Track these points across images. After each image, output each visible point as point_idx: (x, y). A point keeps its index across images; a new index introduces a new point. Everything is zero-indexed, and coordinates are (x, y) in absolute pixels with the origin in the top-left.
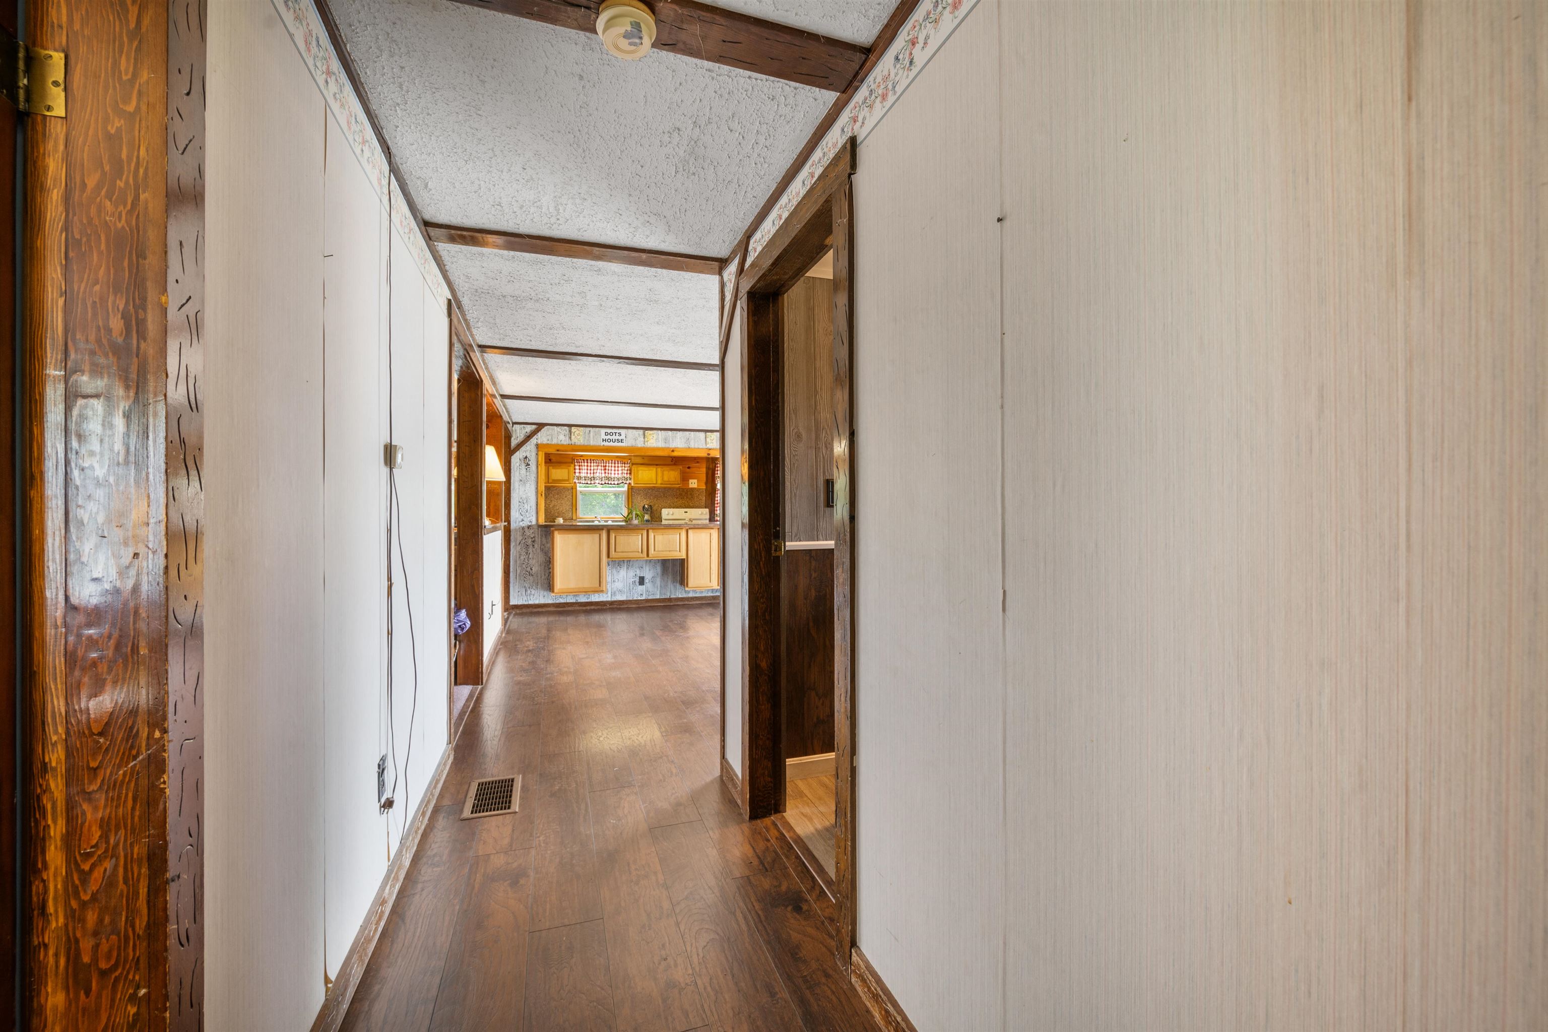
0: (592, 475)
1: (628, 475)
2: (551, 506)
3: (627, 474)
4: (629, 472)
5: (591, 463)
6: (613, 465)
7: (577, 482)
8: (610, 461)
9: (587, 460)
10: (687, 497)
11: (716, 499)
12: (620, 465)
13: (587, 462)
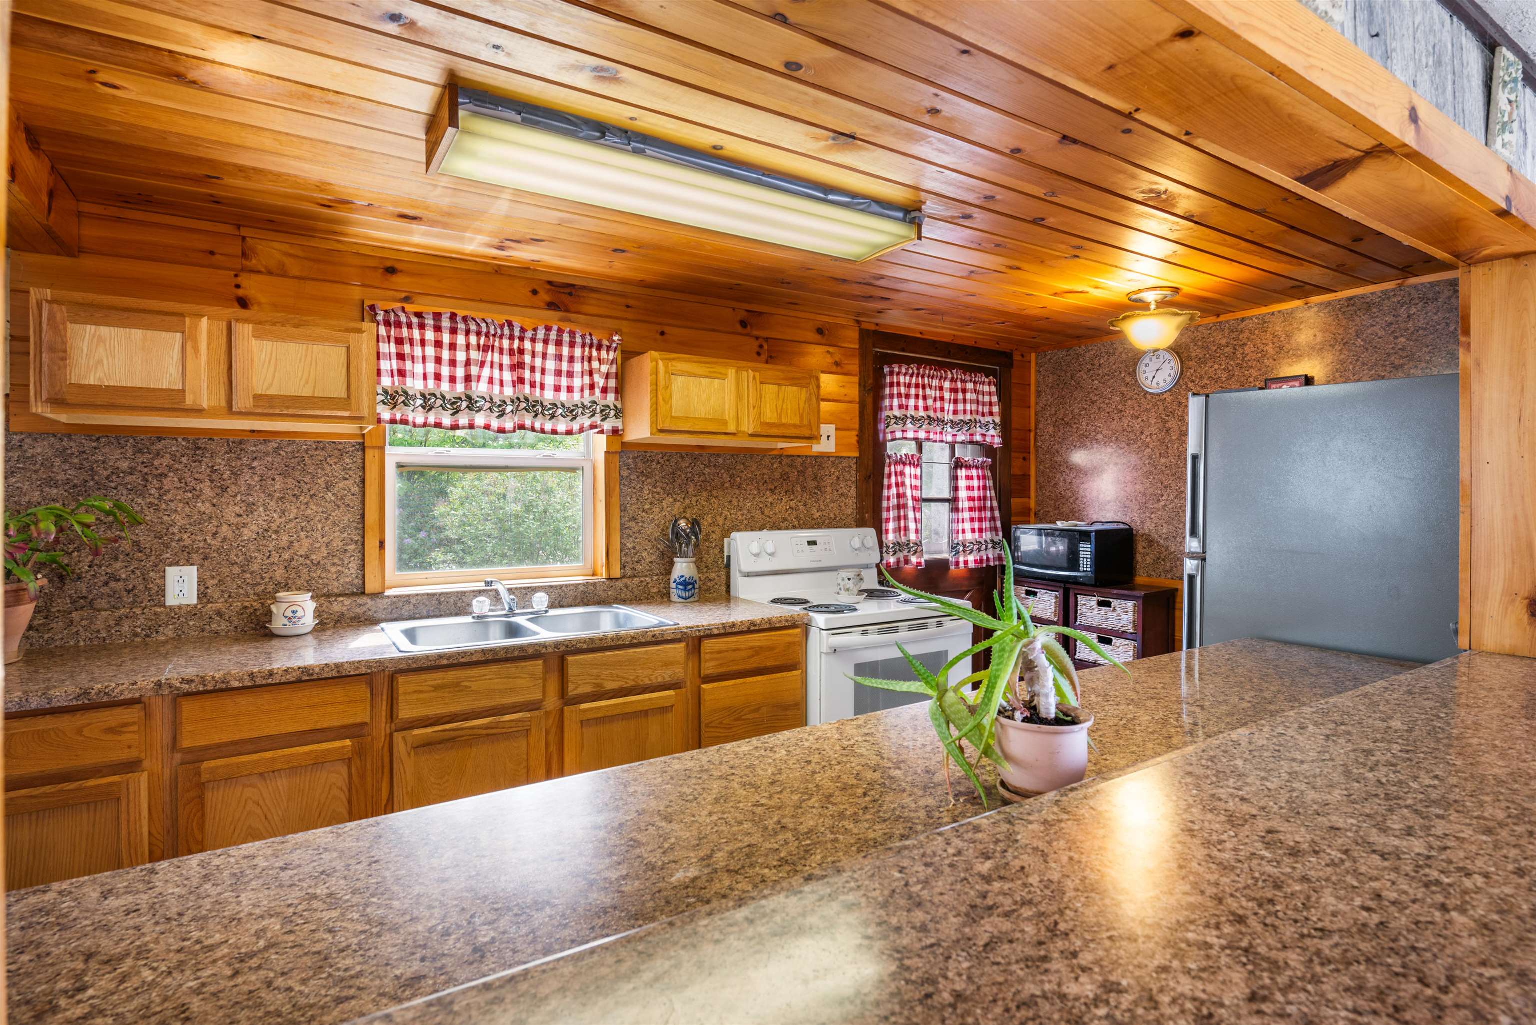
0: (460, 388)
1: (611, 397)
2: (247, 534)
3: (605, 390)
4: (612, 383)
5: (454, 331)
6: (552, 349)
7: (386, 415)
8: (541, 334)
9: (438, 316)
10: (804, 489)
11: (886, 493)
12: (578, 352)
13: (438, 329)
